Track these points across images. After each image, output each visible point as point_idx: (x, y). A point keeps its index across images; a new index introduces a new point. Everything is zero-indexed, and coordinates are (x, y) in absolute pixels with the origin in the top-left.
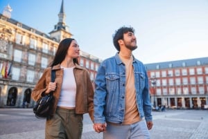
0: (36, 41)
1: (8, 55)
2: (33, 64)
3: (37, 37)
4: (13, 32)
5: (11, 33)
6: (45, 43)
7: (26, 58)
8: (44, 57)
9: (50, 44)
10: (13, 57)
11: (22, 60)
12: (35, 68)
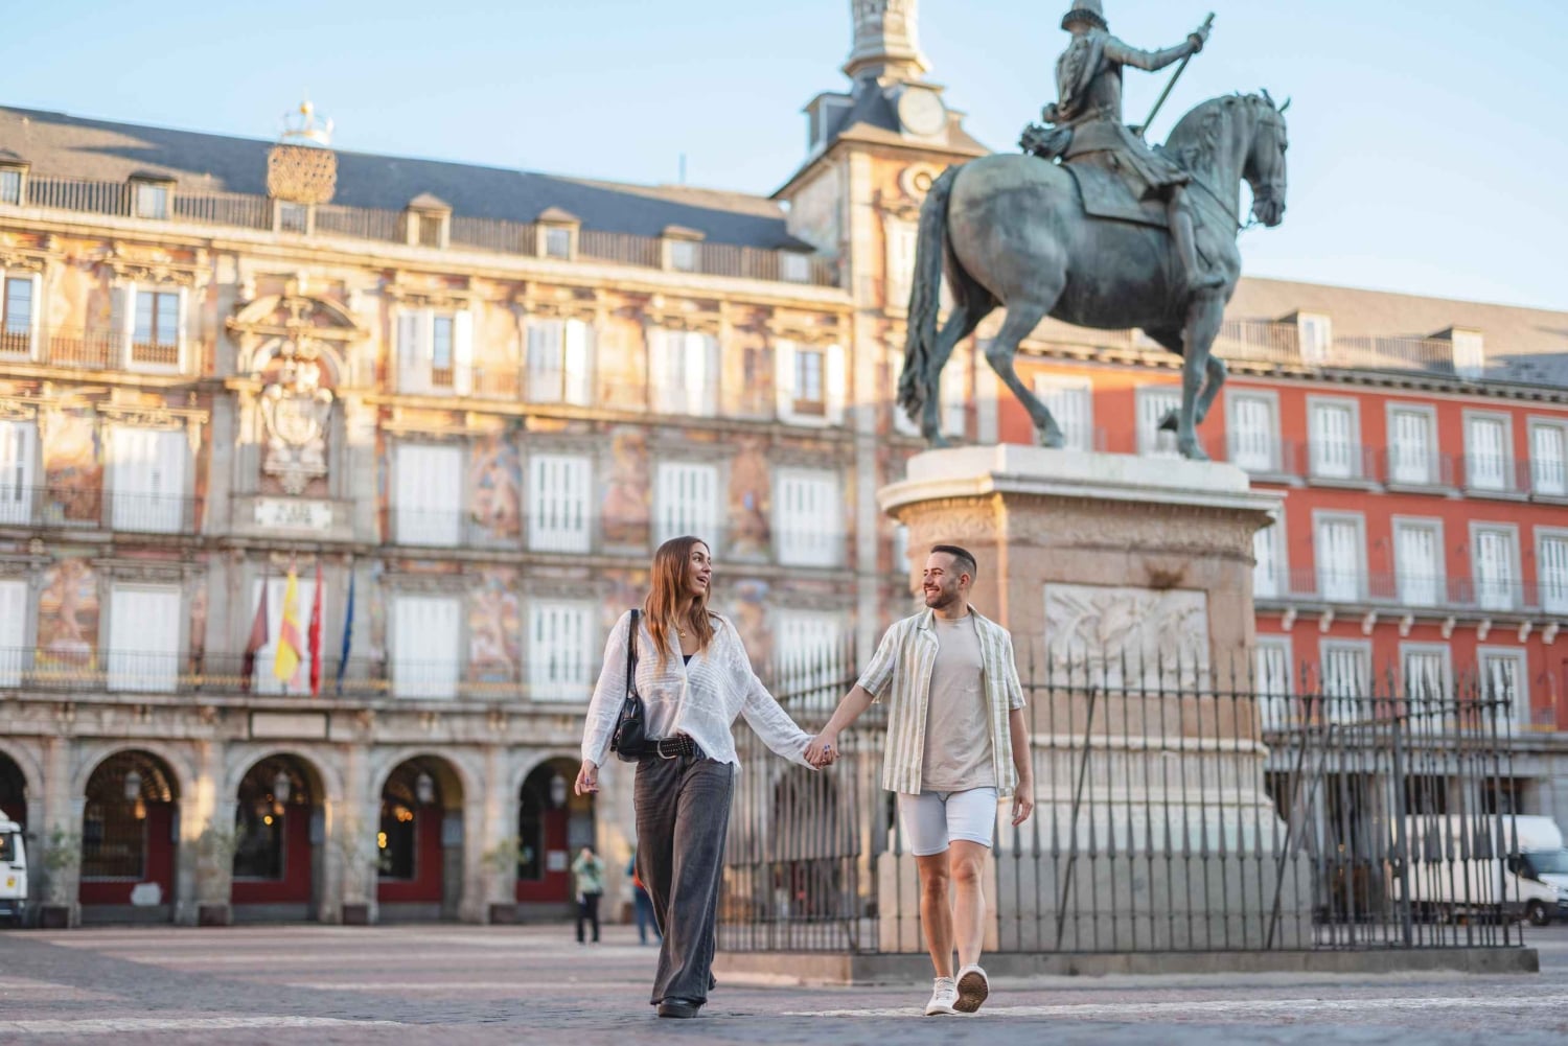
0: (576, 329)
1: (344, 501)
2: (576, 541)
3: (583, 293)
4: (364, 307)
5: (343, 323)
6: (670, 321)
7: (500, 501)
8: (676, 453)
9: (730, 316)
10: (386, 513)
11: (469, 520)
12: (595, 572)
